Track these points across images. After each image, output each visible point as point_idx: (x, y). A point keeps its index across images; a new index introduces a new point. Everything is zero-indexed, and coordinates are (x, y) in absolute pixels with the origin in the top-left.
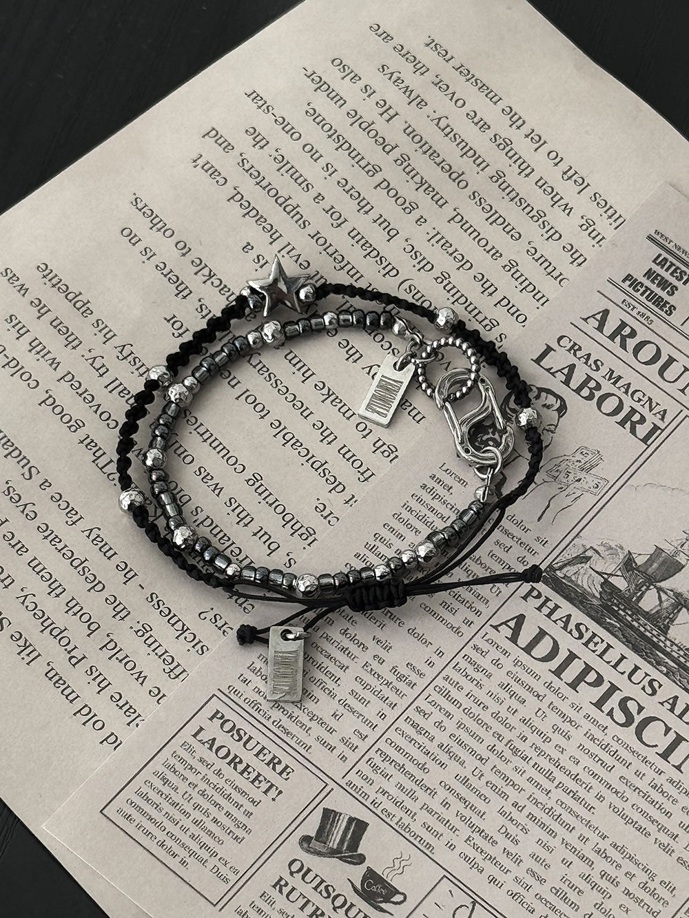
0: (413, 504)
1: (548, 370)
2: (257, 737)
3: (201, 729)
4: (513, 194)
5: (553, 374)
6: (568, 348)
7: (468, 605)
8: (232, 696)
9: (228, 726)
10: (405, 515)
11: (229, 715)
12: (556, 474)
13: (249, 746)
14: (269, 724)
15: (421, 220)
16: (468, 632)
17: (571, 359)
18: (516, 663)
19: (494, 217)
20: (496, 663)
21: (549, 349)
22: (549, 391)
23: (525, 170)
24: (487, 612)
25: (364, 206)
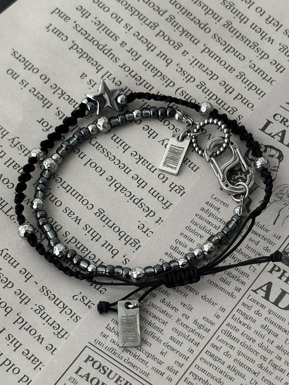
0: (197, 220)
1: (270, 135)
2: (115, 370)
3: (80, 368)
4: (238, 34)
5: (273, 137)
6: (280, 120)
7: (236, 279)
8: (97, 346)
9: (97, 365)
10: (193, 227)
11: (96, 358)
12: (281, 196)
13: (111, 377)
14: (122, 362)
15: (185, 53)
16: (238, 295)
17: (282, 127)
18: (270, 312)
19: (228, 48)
20: (258, 313)
21: (269, 123)
22: (272, 147)
23: (243, 19)
24: (249, 282)
25: (150, 47)
